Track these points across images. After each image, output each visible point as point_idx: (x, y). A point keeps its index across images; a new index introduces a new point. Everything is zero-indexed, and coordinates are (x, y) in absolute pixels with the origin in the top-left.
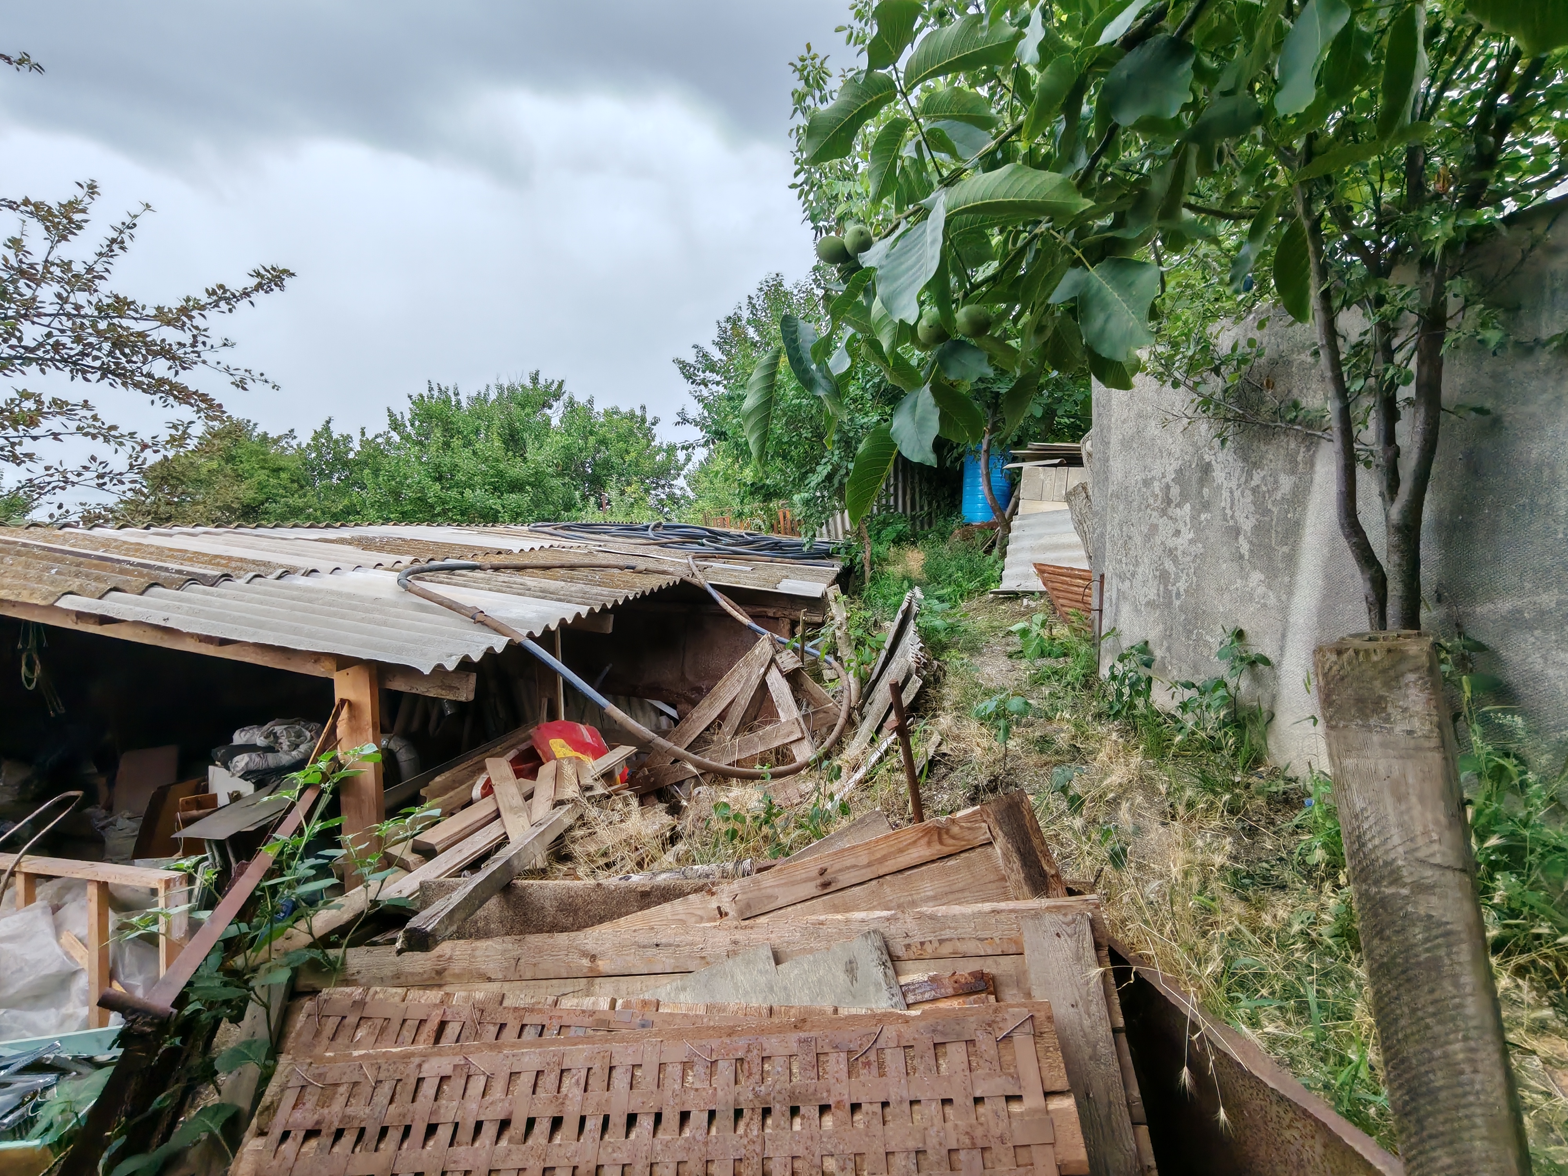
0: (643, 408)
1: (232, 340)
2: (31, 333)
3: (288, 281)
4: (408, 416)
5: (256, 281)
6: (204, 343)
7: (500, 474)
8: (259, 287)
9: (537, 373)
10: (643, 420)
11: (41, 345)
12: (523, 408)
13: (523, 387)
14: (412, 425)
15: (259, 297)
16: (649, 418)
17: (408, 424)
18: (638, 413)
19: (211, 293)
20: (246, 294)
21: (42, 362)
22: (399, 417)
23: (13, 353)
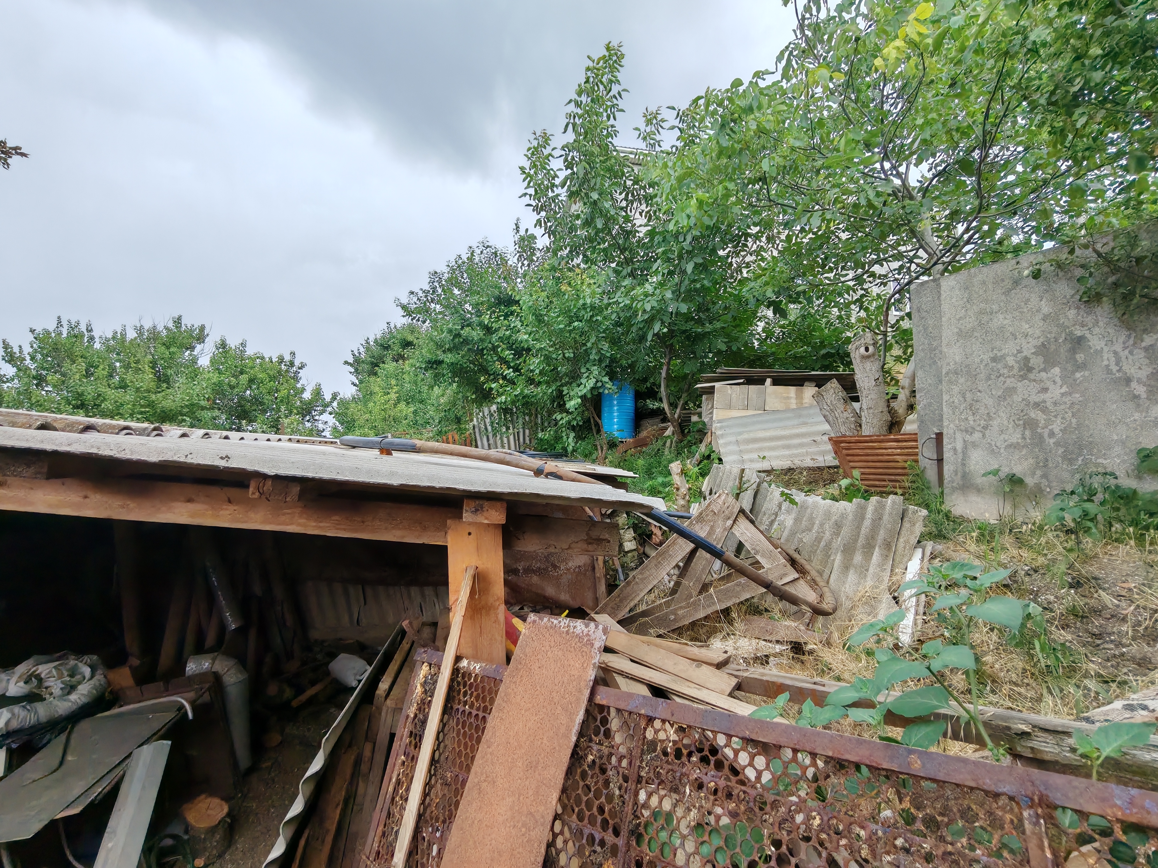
0: (293, 354)
4: (27, 350)
9: (179, 318)
10: (292, 364)
12: (168, 348)
13: (166, 328)
14: (33, 358)
16: (297, 363)
17: (28, 358)
18: (287, 358)
22: (16, 350)
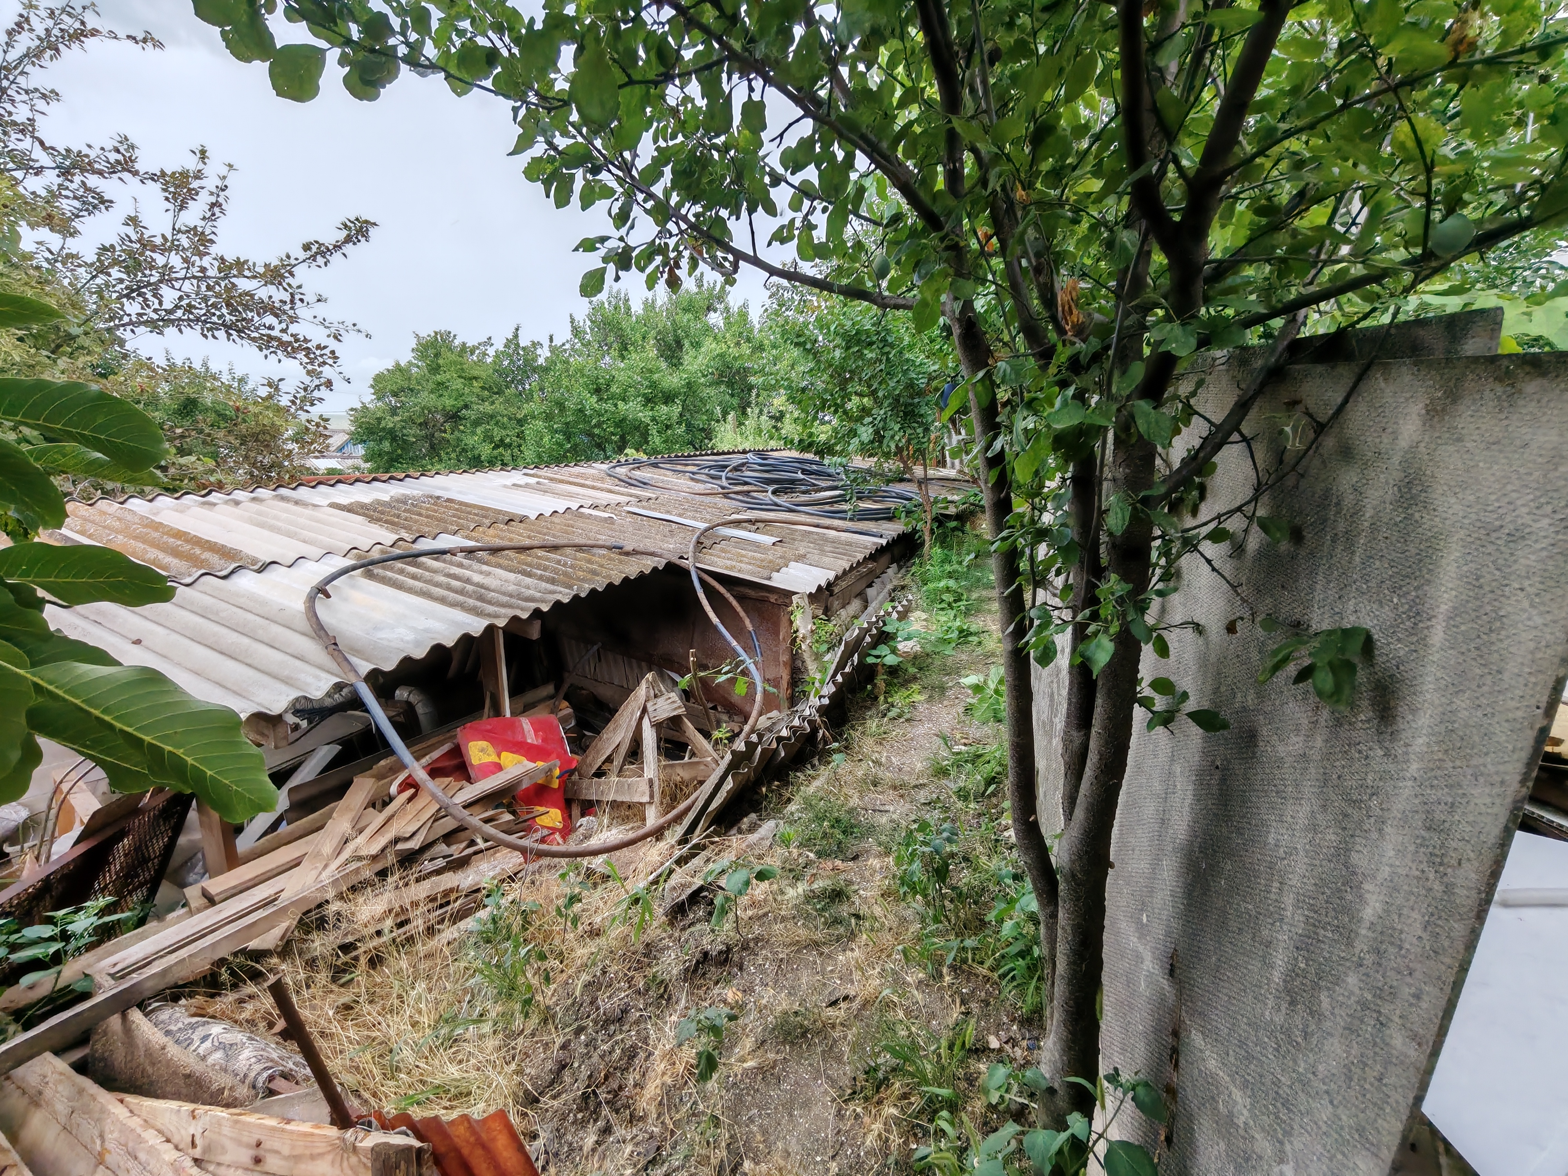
1: (324, 296)
2: (169, 296)
3: (372, 231)
5: (345, 233)
6: (302, 300)
7: (653, 385)
8: (348, 240)
11: (177, 307)
14: (592, 331)
15: (349, 248)
17: (587, 331)
19: (307, 247)
20: (337, 247)
21: (177, 323)
23: (156, 317)
